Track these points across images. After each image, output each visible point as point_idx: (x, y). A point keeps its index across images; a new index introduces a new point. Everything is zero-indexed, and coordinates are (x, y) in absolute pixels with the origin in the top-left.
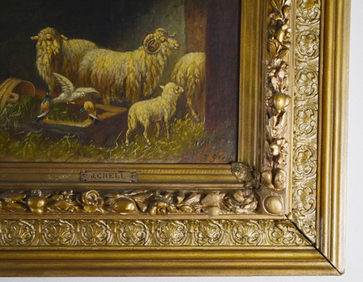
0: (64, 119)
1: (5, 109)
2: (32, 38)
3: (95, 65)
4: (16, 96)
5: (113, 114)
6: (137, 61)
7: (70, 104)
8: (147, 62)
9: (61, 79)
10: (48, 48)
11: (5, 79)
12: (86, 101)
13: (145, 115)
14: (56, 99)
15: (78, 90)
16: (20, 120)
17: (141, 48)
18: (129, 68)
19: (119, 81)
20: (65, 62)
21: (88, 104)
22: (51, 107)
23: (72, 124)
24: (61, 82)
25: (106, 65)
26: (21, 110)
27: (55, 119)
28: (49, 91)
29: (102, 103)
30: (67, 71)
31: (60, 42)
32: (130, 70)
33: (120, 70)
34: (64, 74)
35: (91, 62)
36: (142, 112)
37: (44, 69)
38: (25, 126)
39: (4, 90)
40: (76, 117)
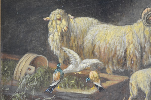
0: (72, 87)
1: (25, 79)
2: (45, 19)
3: (98, 39)
4: (33, 68)
5: (116, 82)
6: (136, 33)
7: (77, 75)
8: (146, 33)
9: (69, 52)
10: (58, 26)
11: (26, 53)
12: (91, 71)
13: (146, 83)
14: (66, 71)
15: (84, 61)
16: (36, 88)
17: (139, 21)
18: (129, 40)
19: (120, 53)
20: (72, 38)
21: (93, 74)
22: (62, 77)
23: (79, 91)
24: (69, 55)
25: (108, 38)
26: (37, 80)
27: (65, 87)
28: (59, 63)
29: (106, 73)
30: (74, 45)
31: (68, 21)
32: (130, 42)
33: (121, 42)
34: (71, 48)
35: (94, 37)
36: (142, 80)
37: (55, 44)
38: (40, 93)
39: (23, 63)
40: (83, 85)
